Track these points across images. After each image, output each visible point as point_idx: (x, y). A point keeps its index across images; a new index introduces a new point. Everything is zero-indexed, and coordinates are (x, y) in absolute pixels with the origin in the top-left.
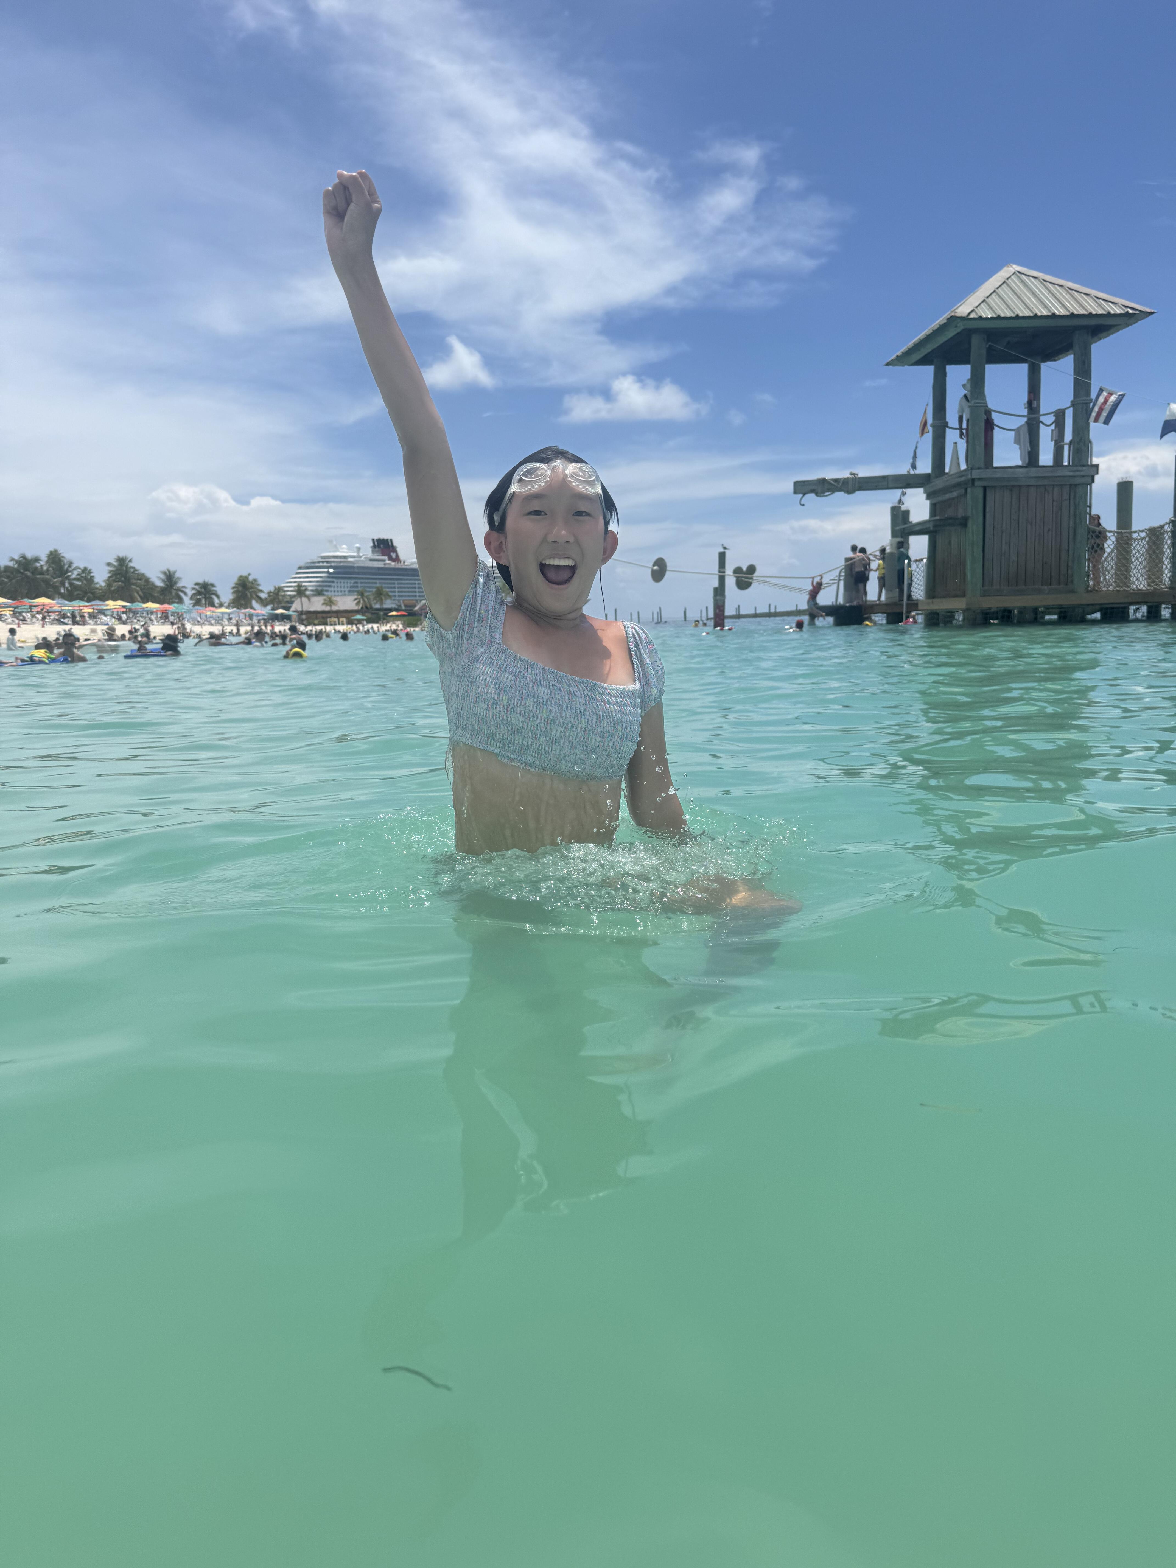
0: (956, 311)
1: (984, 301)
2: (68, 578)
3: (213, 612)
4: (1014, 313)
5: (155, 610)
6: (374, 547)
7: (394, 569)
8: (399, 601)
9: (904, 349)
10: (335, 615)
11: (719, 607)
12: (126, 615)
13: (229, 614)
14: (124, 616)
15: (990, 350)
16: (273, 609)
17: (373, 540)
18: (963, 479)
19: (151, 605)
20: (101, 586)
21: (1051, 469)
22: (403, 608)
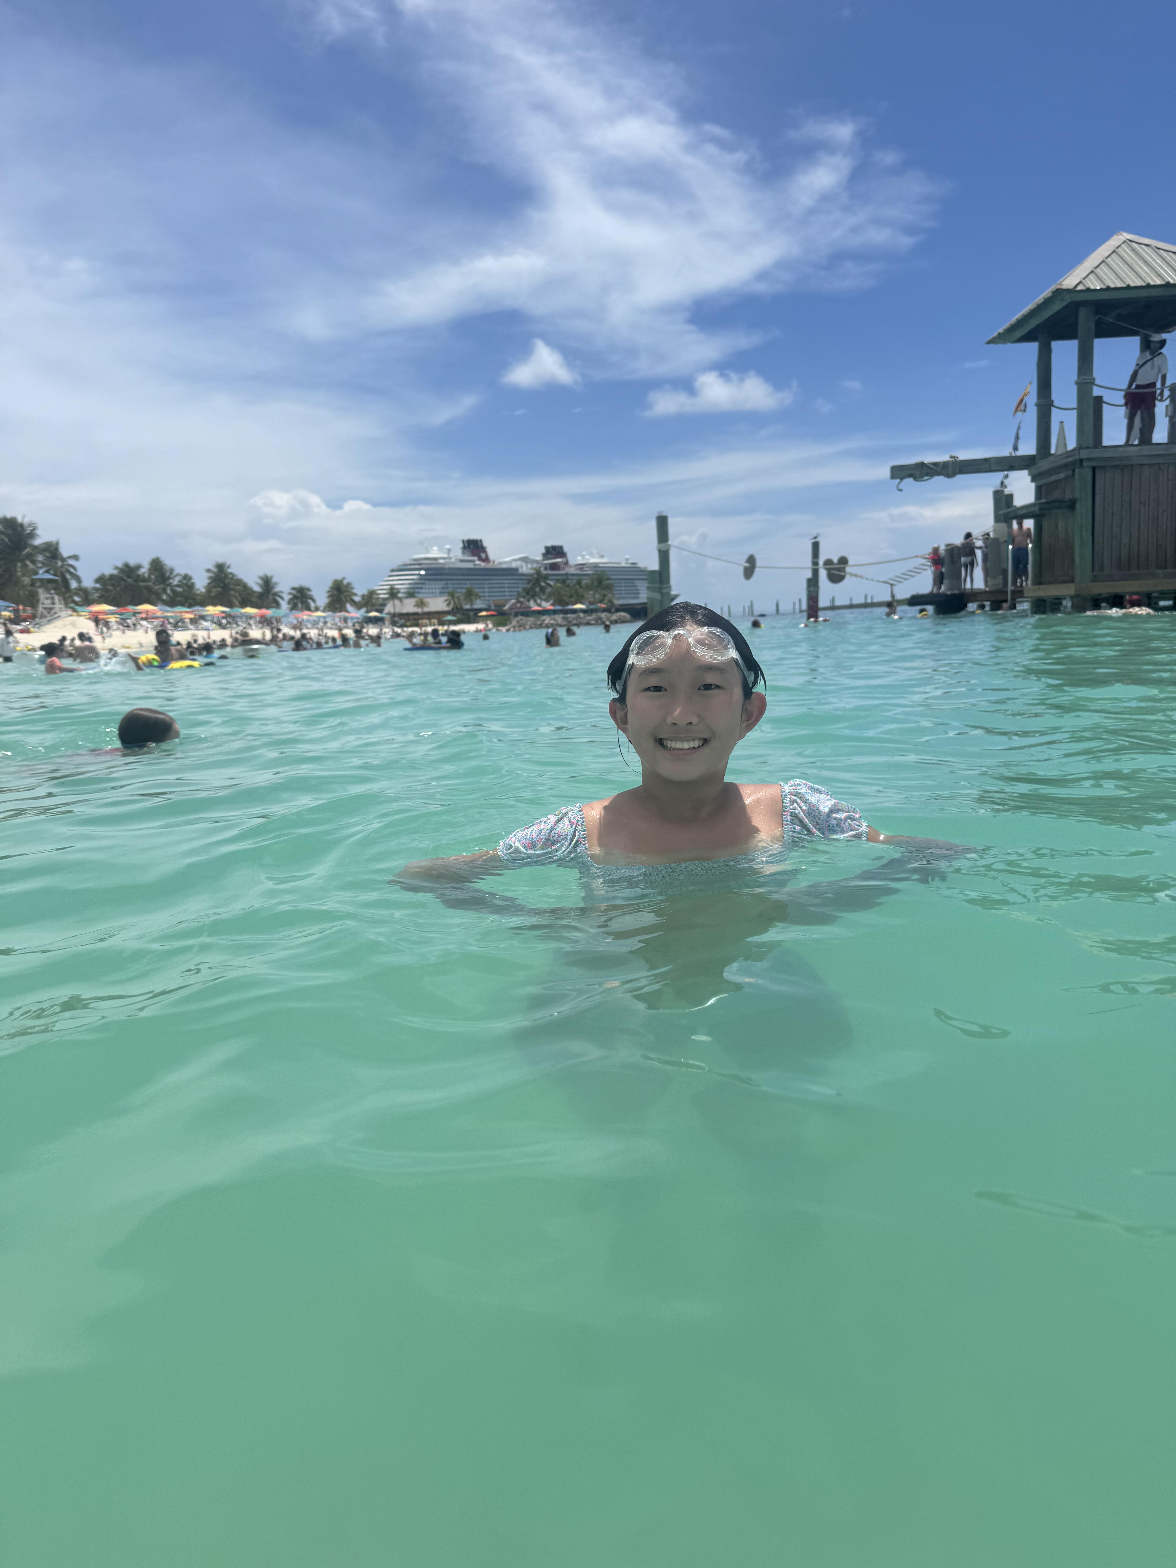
0: (1063, 283)
1: (1092, 272)
2: (170, 585)
3: (310, 616)
4: (1124, 283)
5: (254, 615)
6: (464, 548)
7: (484, 569)
8: (489, 601)
9: (1006, 325)
10: (426, 616)
11: (813, 598)
12: (227, 620)
13: (324, 617)
14: (224, 621)
15: (1098, 323)
16: (368, 612)
17: (463, 541)
18: (1070, 459)
19: (249, 610)
20: (201, 592)
21: (1165, 446)
22: (493, 607)
